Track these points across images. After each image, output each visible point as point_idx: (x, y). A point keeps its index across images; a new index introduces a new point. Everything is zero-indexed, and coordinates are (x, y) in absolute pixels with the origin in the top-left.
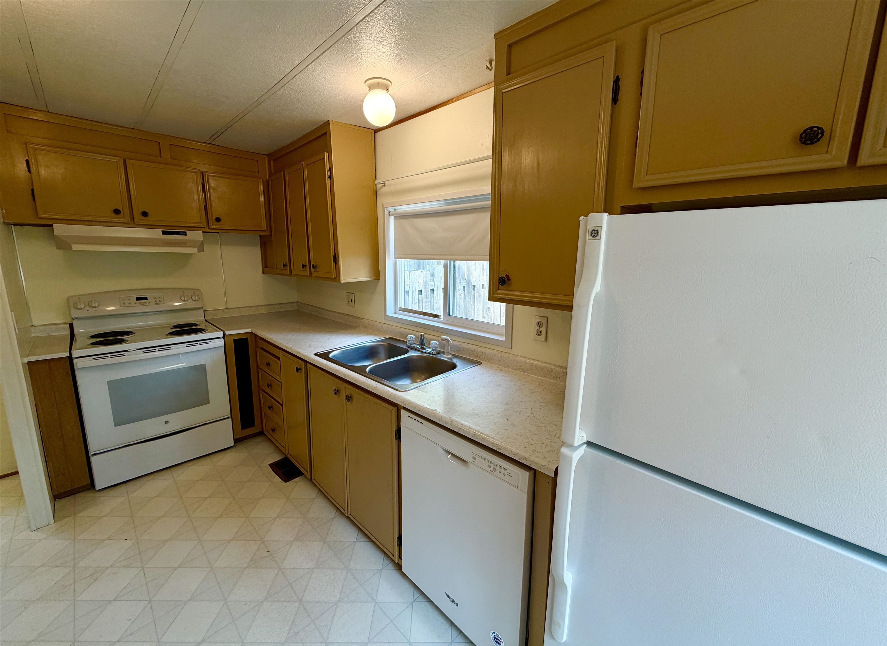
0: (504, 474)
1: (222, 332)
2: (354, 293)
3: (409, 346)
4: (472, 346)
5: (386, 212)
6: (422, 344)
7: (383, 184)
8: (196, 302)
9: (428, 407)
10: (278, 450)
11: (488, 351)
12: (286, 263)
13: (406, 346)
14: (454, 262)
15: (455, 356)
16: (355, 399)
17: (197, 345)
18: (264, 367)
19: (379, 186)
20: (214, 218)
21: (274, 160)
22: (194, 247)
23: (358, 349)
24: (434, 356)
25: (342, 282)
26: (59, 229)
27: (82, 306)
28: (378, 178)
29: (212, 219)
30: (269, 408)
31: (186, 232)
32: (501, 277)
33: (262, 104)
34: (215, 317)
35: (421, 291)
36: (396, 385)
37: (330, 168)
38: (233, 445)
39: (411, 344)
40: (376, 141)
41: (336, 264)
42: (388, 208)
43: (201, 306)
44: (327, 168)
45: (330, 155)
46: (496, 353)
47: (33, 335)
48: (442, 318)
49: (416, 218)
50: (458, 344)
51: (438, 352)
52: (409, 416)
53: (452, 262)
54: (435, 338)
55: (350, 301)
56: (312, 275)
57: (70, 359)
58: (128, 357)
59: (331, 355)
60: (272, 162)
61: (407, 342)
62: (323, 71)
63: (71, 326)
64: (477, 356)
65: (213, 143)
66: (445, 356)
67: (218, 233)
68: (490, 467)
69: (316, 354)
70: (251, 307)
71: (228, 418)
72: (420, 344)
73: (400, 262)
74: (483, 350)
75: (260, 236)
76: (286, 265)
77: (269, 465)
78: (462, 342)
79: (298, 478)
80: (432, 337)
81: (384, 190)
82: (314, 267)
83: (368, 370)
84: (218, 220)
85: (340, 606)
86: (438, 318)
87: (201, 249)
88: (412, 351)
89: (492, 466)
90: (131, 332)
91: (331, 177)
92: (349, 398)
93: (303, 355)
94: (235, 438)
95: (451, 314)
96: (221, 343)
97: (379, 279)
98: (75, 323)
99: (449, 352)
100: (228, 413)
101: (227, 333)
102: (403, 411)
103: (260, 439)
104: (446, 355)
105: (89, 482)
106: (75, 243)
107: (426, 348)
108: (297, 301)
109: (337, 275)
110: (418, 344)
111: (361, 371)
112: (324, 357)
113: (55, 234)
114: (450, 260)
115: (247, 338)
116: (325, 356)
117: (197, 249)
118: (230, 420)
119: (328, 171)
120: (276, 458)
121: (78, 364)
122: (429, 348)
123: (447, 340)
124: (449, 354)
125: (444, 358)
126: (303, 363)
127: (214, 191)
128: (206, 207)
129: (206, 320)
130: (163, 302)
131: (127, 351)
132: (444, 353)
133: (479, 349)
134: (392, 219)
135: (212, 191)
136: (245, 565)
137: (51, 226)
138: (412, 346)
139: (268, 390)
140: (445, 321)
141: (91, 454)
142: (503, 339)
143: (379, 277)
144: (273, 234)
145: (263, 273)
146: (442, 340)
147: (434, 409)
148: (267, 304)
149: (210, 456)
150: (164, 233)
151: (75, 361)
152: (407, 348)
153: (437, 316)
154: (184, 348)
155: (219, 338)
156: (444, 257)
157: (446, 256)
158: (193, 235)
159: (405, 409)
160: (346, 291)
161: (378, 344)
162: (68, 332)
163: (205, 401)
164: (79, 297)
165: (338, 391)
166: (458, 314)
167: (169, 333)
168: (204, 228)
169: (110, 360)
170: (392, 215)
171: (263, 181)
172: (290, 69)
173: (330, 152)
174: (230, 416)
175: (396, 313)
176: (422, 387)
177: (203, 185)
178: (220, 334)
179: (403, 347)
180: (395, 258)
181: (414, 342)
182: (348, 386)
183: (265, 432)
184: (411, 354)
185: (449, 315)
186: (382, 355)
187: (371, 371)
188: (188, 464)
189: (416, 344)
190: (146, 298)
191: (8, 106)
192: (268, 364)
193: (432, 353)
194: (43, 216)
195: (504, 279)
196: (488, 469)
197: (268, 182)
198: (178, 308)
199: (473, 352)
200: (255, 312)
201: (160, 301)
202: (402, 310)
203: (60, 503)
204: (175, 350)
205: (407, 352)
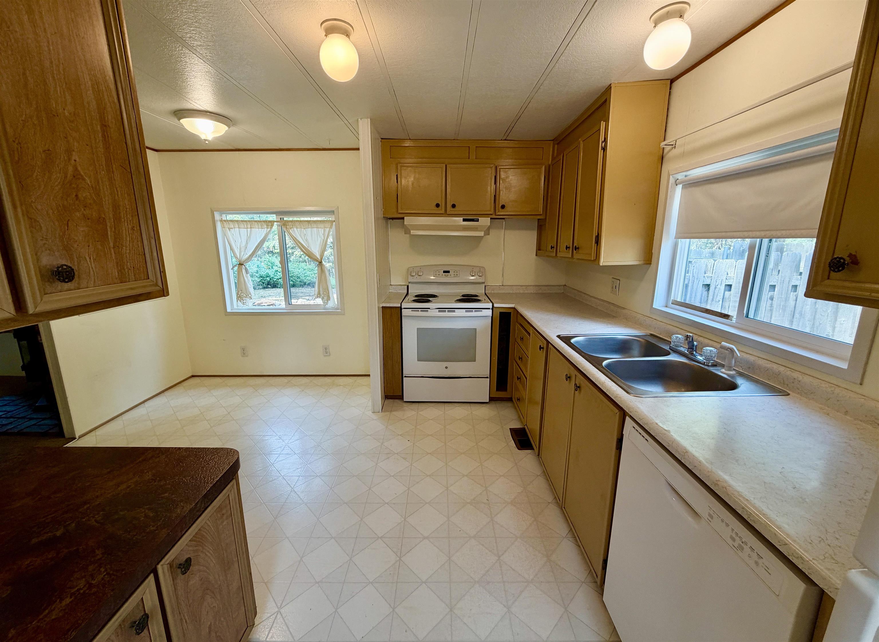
0: (757, 563)
1: (491, 304)
2: (621, 279)
3: (673, 348)
4: (775, 366)
5: (672, 180)
6: (692, 347)
7: (673, 145)
8: (480, 277)
9: (660, 424)
10: (520, 419)
11: (807, 380)
12: (554, 245)
13: (669, 347)
14: (770, 241)
15: (741, 375)
16: (583, 391)
17: (472, 311)
18: (519, 340)
19: (668, 148)
20: (500, 206)
21: (558, 144)
22: (481, 231)
23: (607, 340)
24: (706, 367)
25: (601, 264)
26: (408, 220)
27: (414, 274)
28: (667, 138)
29: (499, 206)
30: (518, 378)
31: (478, 219)
32: (836, 258)
33: (541, 87)
34: (493, 292)
35: (730, 286)
36: (630, 387)
37: (605, 139)
38: (488, 401)
39: (676, 346)
40: (672, 93)
41: (597, 245)
42: (674, 175)
43: (483, 281)
44: (602, 138)
45: (607, 123)
46: (823, 385)
47: (391, 291)
48: (734, 320)
49: (714, 183)
50: (752, 358)
51: (715, 364)
52: (634, 427)
53: (766, 241)
54: (711, 343)
55: (615, 288)
56: (574, 257)
57: (401, 308)
58: (430, 313)
59: (573, 341)
60: (556, 146)
61: (671, 342)
62: (596, 26)
63: (408, 286)
64: (782, 381)
65: (508, 138)
66: (723, 370)
67: (504, 219)
68: (734, 540)
69: (559, 336)
70: (521, 286)
71: (487, 377)
72: (688, 349)
73: (684, 243)
74: (795, 375)
75: (539, 219)
76: (554, 247)
77: (510, 429)
78: (758, 357)
79: (530, 451)
80: (707, 341)
81: (675, 152)
82: (576, 248)
83: (605, 363)
84: (503, 207)
85: (531, 587)
86: (727, 319)
87: (487, 233)
88: (674, 354)
89: (738, 541)
90: (437, 296)
91: (604, 149)
92: (578, 388)
93: (547, 335)
94: (491, 396)
95: (751, 315)
96: (489, 313)
97: (651, 264)
98: (410, 285)
99: (731, 367)
100: (488, 373)
101: (495, 305)
102: (628, 421)
103: (509, 404)
104: (725, 370)
105: (401, 394)
106: (413, 230)
107: (697, 354)
108: (564, 284)
109: (597, 258)
110: (686, 348)
111: (596, 362)
112: (564, 340)
113: (405, 223)
114: (762, 238)
115: (510, 313)
116: (566, 340)
117: (483, 233)
118: (488, 379)
119: (603, 142)
120: (517, 425)
121: (404, 312)
122: (701, 355)
123: (732, 351)
124: (730, 368)
125: (722, 373)
126: (545, 342)
127: (503, 182)
128: (495, 196)
129: (485, 294)
130: (458, 276)
131: (429, 308)
132: (723, 366)
133: (789, 373)
134: (679, 189)
135: (501, 182)
136: (469, 501)
137: (403, 218)
138: (677, 349)
139: (519, 362)
140: (737, 325)
141: (404, 375)
142: (844, 366)
143: (651, 261)
144: (547, 218)
145: (536, 255)
146: (723, 347)
147: (666, 429)
148: (537, 284)
149: (471, 404)
150: (464, 220)
151: (403, 310)
152: (669, 350)
153: (726, 316)
154: (463, 313)
155: (489, 309)
156: (750, 234)
157: (754, 233)
158: (485, 221)
159: (631, 417)
160: (612, 277)
161: (633, 339)
162: (406, 291)
163: (473, 359)
164: (413, 268)
165: (569, 377)
166: (763, 316)
167: (457, 300)
168: (492, 214)
169: (420, 313)
170: (680, 184)
171: (545, 167)
172: (562, 38)
173: (607, 121)
174: (489, 376)
175: (666, 307)
176: (665, 398)
177: (496, 177)
178: (490, 305)
179: (664, 347)
180: (677, 237)
181: (681, 345)
182: (579, 376)
183: (513, 399)
184: (672, 357)
185: (747, 316)
186: (636, 352)
187: (608, 366)
188: (456, 404)
189: (684, 347)
190: (448, 272)
191: (392, 140)
192: (522, 339)
193: (705, 363)
194: (401, 212)
195: (842, 261)
196: (730, 542)
197: (549, 166)
198: (472, 281)
199: (776, 375)
200: (524, 291)
201: (457, 275)
202: (676, 303)
203: (388, 401)
204: (458, 313)
205: (668, 354)
